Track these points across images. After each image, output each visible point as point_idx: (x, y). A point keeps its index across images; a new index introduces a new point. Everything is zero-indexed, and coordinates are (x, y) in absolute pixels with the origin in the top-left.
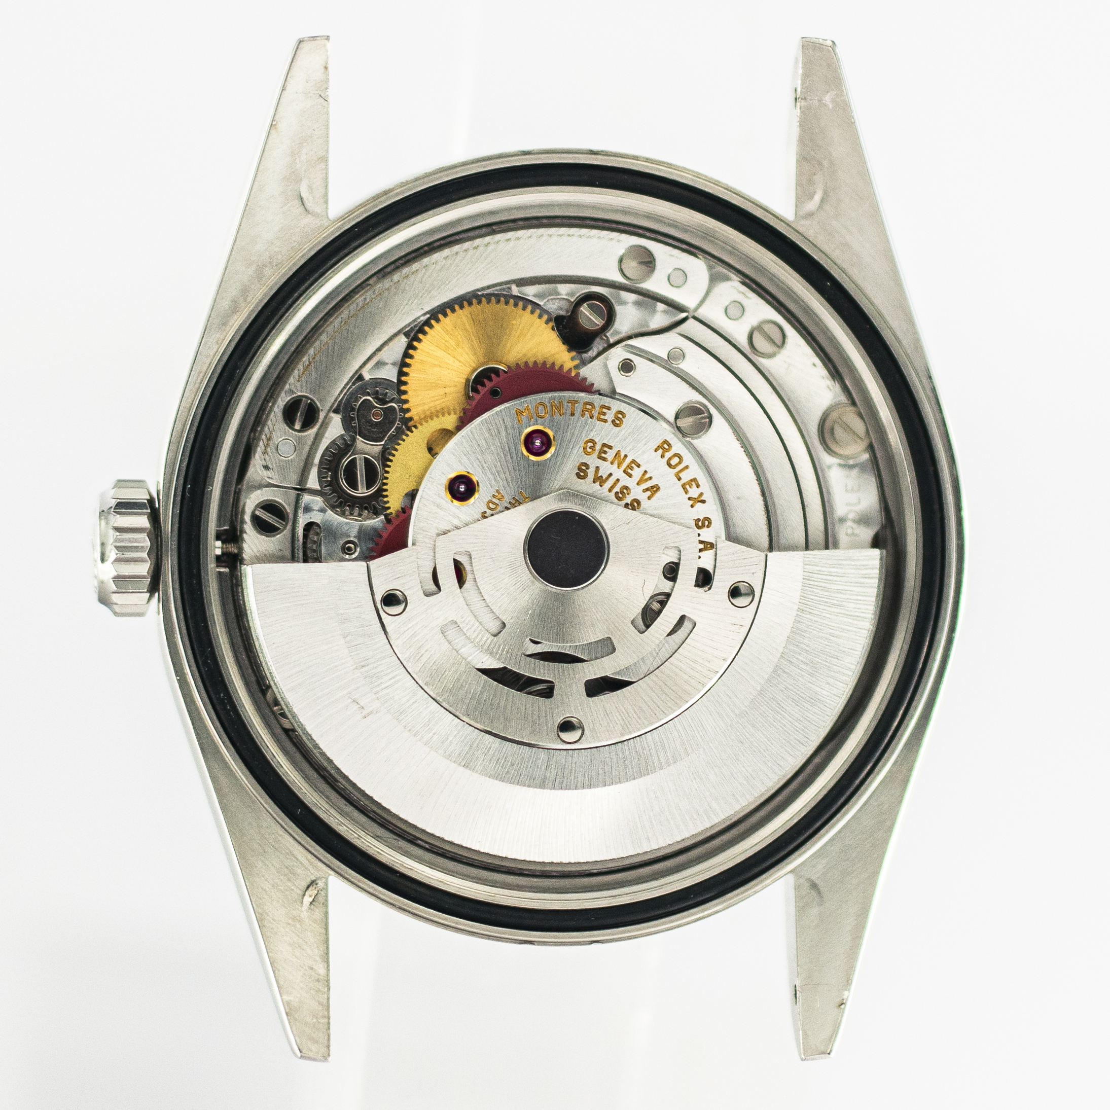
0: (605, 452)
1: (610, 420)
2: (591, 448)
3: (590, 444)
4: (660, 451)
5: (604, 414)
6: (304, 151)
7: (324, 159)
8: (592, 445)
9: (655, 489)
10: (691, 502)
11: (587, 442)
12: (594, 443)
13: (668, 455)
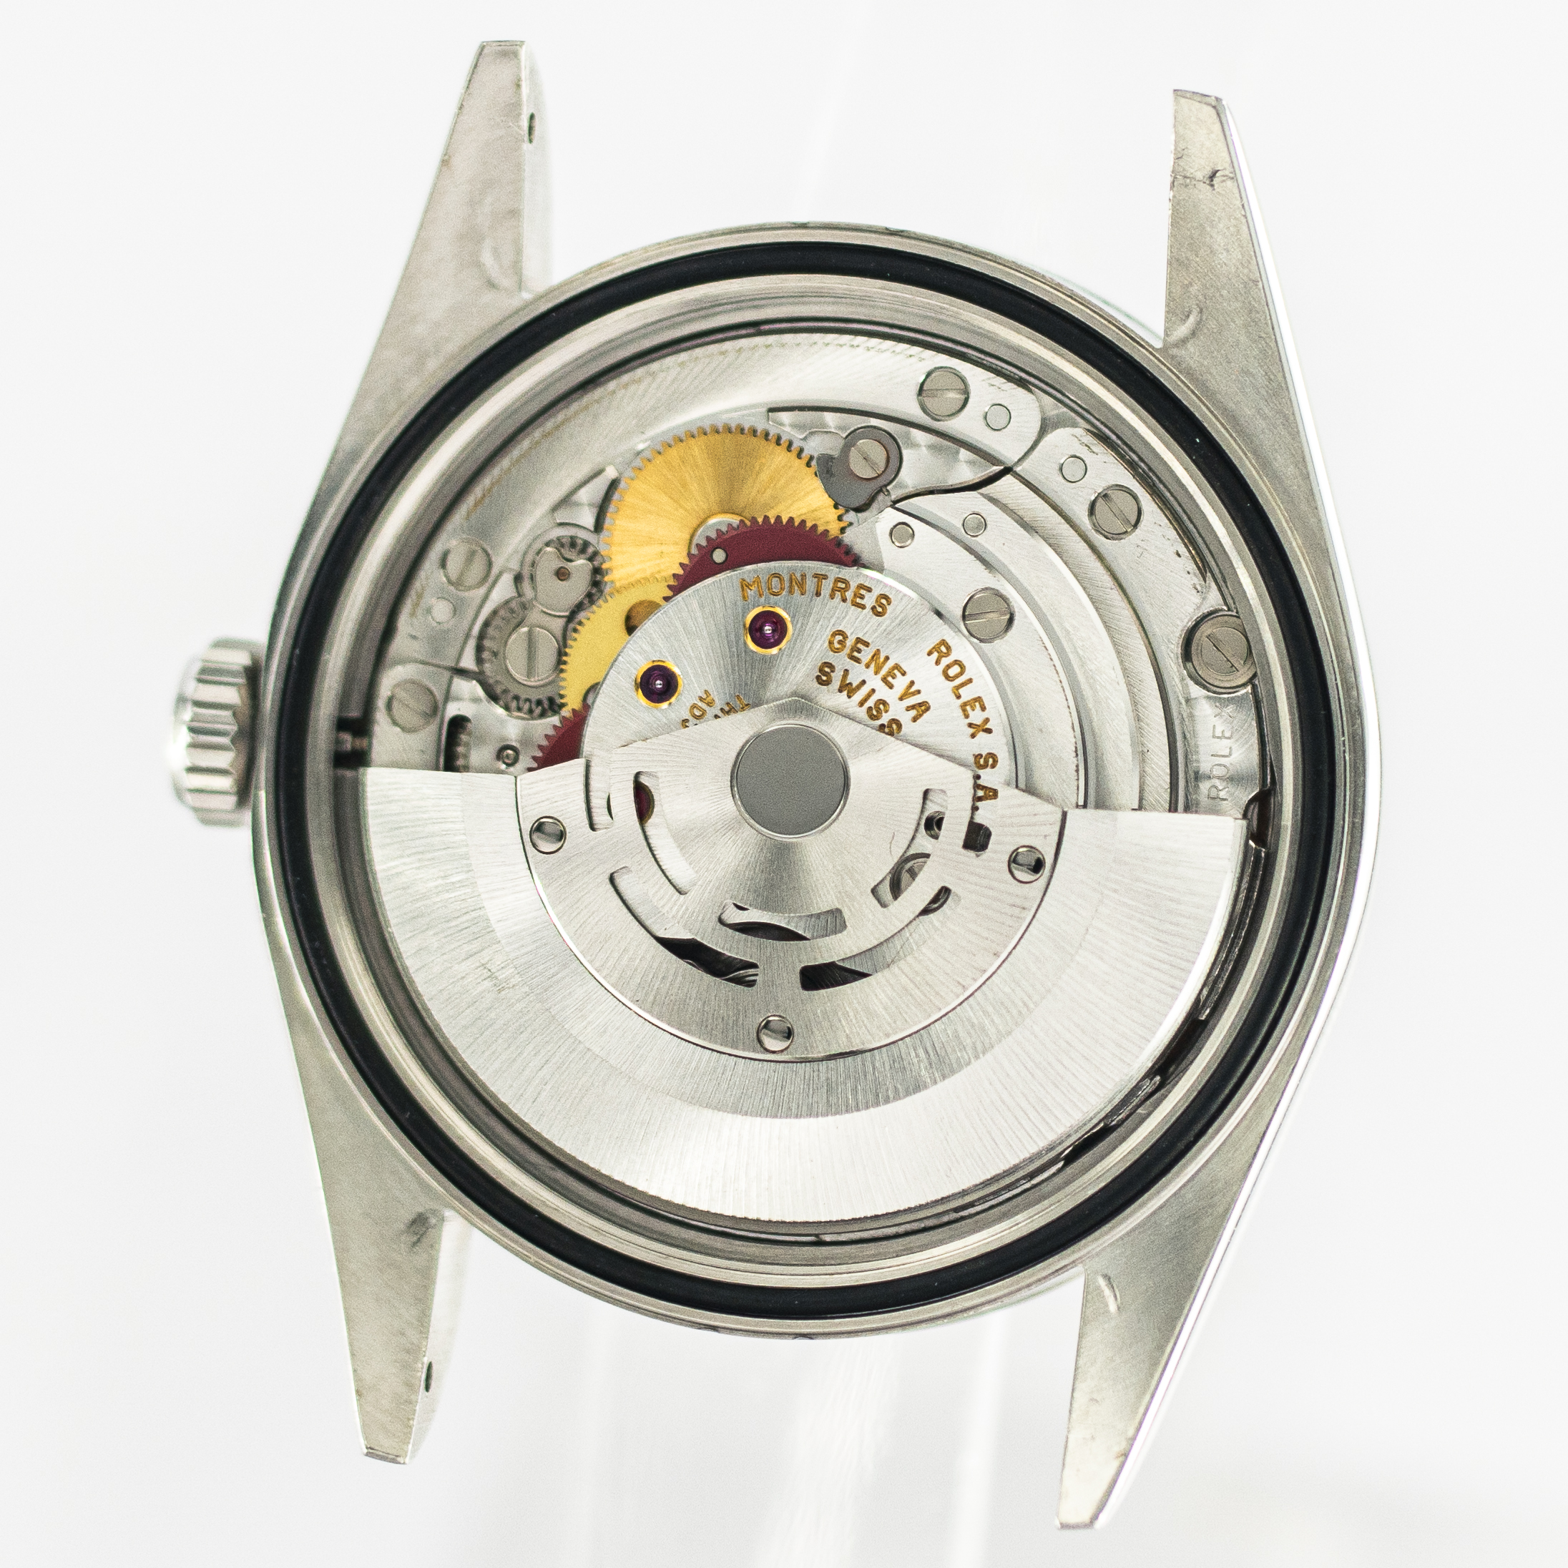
0: (859, 651)
1: (869, 606)
2: (840, 642)
3: (840, 638)
4: (935, 655)
5: (862, 597)
6: (489, 200)
7: (514, 213)
8: (841, 638)
9: (923, 708)
10: (971, 731)
11: (834, 634)
12: (845, 637)
13: (945, 661)
